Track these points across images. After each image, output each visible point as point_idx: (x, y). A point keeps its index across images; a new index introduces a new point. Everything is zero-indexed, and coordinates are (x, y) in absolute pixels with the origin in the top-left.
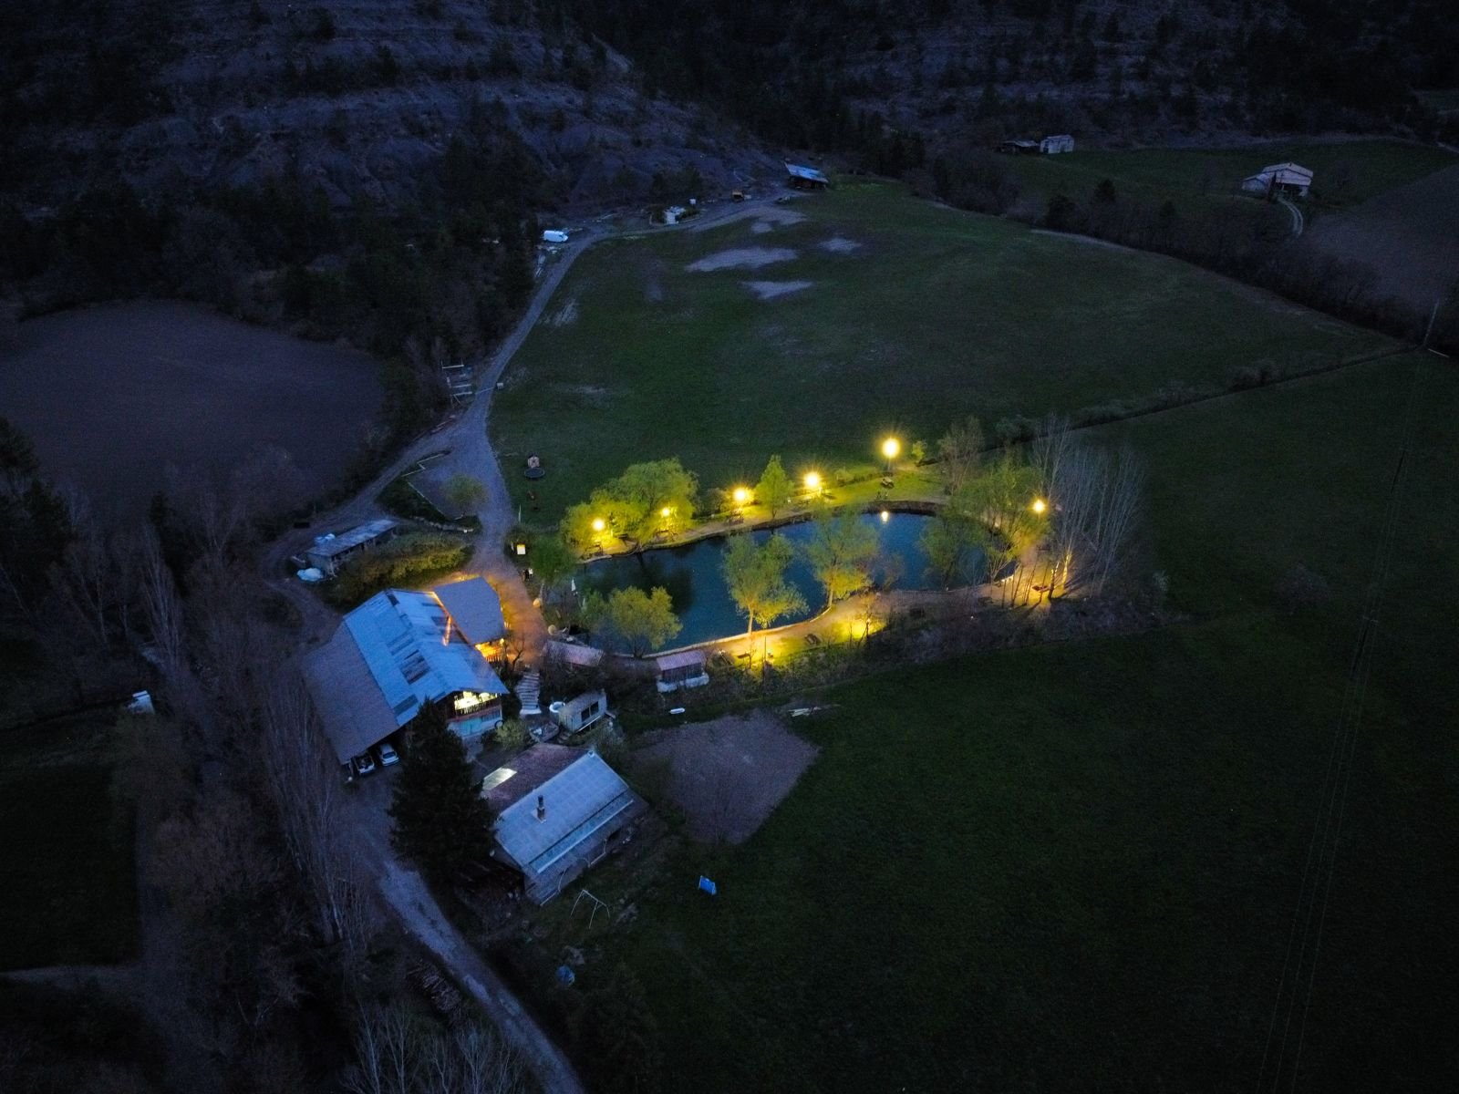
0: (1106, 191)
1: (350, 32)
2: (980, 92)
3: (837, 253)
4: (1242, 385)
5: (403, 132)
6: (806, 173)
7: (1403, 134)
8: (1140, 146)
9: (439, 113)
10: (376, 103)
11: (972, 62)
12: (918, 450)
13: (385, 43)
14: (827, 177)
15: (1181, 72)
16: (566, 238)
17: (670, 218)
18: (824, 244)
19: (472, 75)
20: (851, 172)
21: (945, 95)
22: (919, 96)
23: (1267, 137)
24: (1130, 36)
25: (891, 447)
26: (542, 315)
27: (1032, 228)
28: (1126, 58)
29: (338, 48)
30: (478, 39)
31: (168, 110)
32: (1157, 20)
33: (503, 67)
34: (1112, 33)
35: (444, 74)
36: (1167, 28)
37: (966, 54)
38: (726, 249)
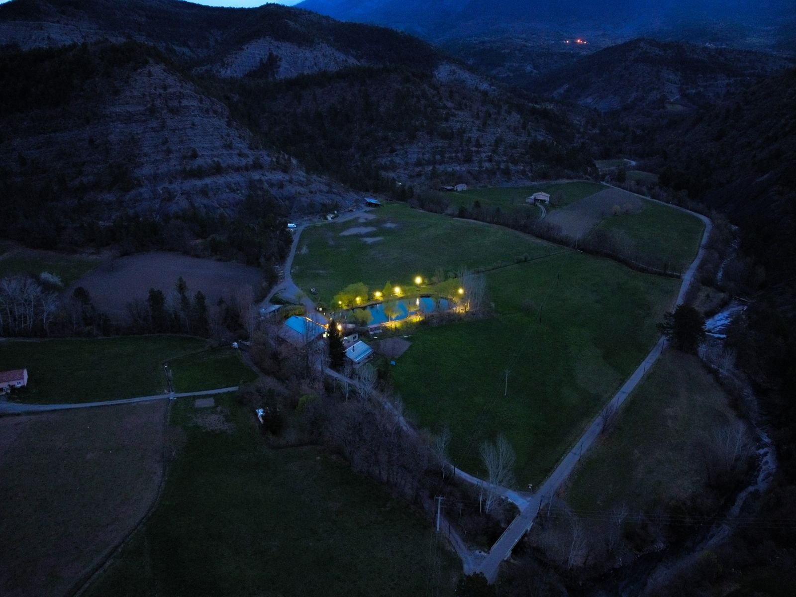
0: (477, 205)
1: (203, 155)
2: (431, 168)
3: (390, 228)
4: (519, 262)
5: (228, 191)
6: (373, 201)
7: (587, 179)
8: (491, 187)
9: (239, 184)
10: (217, 181)
11: (427, 157)
12: (426, 281)
13: (216, 159)
14: (380, 202)
15: (504, 159)
16: (295, 226)
17: (329, 217)
18: (385, 225)
19: (247, 168)
20: (387, 200)
21: (418, 169)
22: (408, 170)
23: (537, 182)
24: (485, 145)
25: (418, 280)
26: (296, 251)
27: (453, 217)
28: (484, 154)
29: (199, 162)
30: (247, 156)
31: (141, 186)
32: (495, 138)
33: (257, 166)
34: (478, 145)
35: (237, 169)
36: (498, 141)
37: (423, 154)
38: (351, 228)
